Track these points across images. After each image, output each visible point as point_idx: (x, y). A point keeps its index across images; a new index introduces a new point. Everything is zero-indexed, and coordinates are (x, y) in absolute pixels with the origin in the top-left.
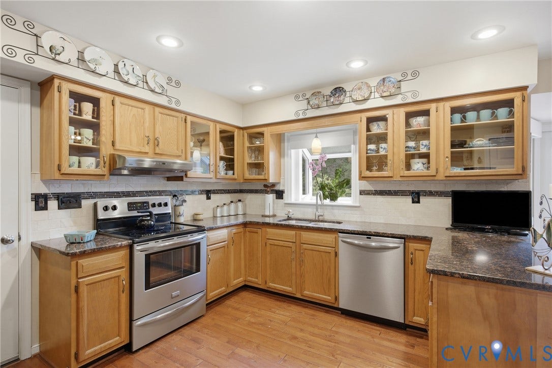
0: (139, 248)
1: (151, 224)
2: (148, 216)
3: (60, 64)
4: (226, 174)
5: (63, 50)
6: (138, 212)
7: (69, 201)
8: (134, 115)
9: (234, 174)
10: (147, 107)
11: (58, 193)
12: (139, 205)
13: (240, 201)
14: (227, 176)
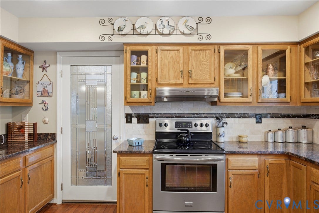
0: (157, 157)
1: (186, 140)
2: (186, 133)
3: (124, 36)
4: (278, 97)
5: (125, 27)
6: (178, 130)
7: (143, 119)
8: (172, 56)
9: (285, 97)
10: (181, 48)
11: (137, 114)
12: (185, 124)
13: (304, 127)
14: (279, 100)
